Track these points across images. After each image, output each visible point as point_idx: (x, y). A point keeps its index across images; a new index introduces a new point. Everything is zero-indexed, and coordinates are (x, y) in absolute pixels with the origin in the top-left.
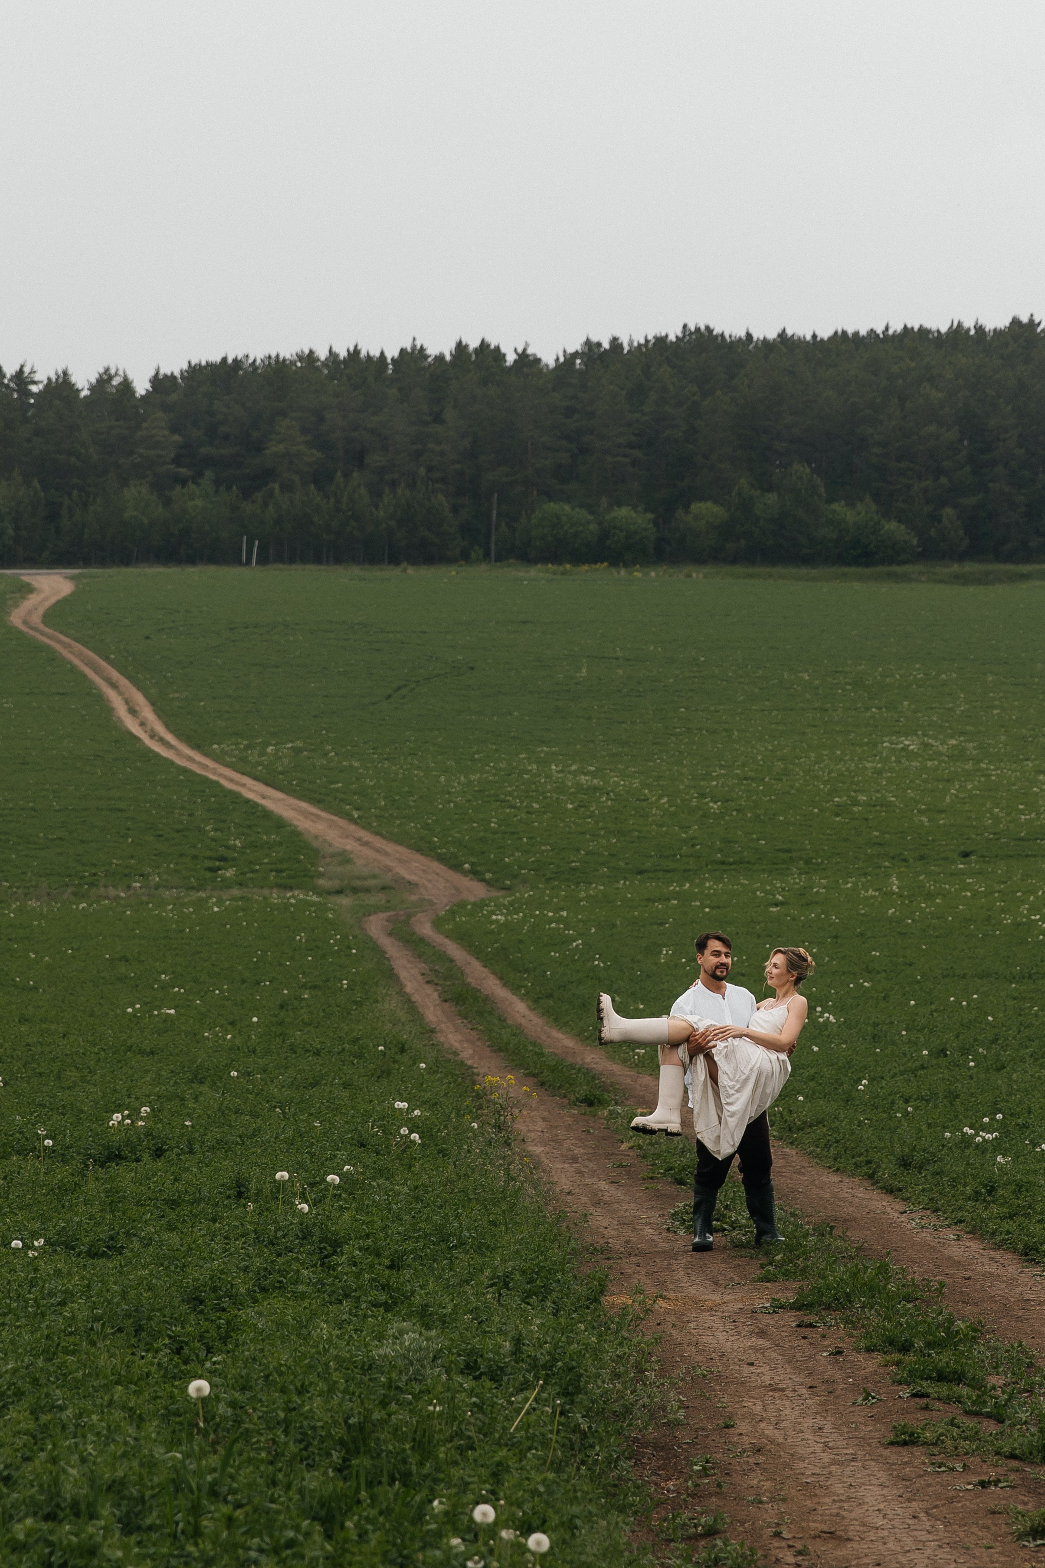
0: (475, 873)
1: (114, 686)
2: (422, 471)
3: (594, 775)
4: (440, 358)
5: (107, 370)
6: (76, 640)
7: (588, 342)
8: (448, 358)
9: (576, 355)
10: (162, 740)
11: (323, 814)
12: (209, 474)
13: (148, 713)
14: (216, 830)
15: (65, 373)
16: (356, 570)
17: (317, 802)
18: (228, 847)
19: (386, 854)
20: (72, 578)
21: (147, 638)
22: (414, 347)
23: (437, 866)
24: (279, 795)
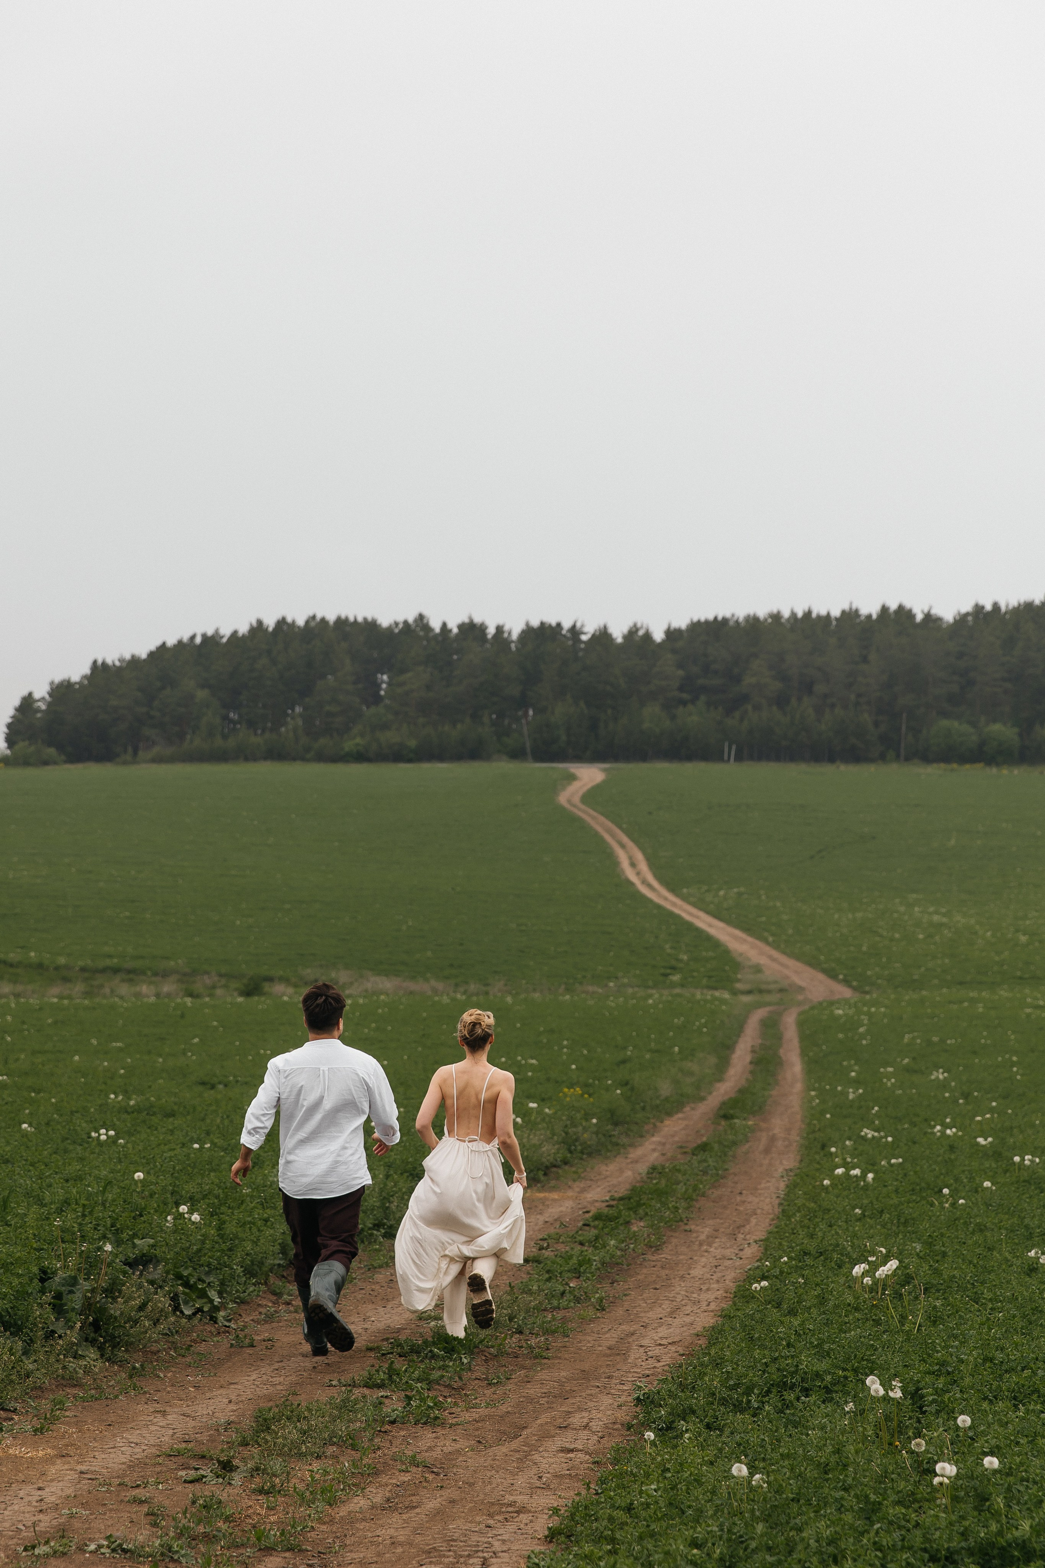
0: (846, 982)
1: (623, 846)
2: (853, 697)
3: (944, 915)
4: (869, 617)
5: (635, 625)
6: (602, 814)
7: (977, 606)
8: (874, 616)
9: (967, 614)
10: (650, 886)
11: (750, 939)
12: (703, 698)
13: (643, 866)
14: (672, 948)
15: (605, 627)
16: (803, 767)
17: (747, 930)
18: (678, 960)
19: (787, 967)
20: (604, 770)
21: (650, 813)
22: (851, 609)
23: (821, 976)
24: (721, 925)
